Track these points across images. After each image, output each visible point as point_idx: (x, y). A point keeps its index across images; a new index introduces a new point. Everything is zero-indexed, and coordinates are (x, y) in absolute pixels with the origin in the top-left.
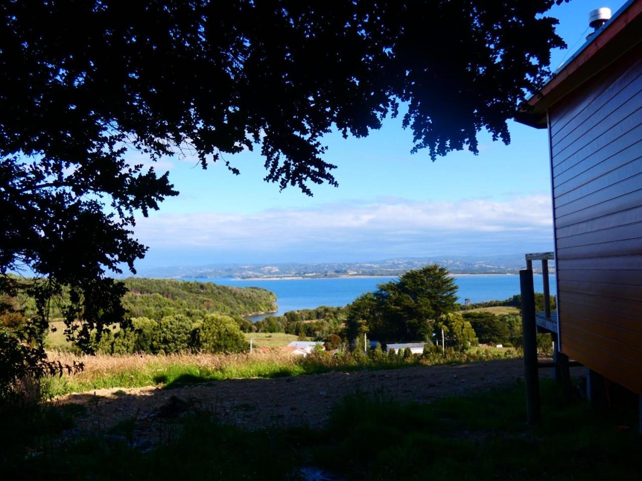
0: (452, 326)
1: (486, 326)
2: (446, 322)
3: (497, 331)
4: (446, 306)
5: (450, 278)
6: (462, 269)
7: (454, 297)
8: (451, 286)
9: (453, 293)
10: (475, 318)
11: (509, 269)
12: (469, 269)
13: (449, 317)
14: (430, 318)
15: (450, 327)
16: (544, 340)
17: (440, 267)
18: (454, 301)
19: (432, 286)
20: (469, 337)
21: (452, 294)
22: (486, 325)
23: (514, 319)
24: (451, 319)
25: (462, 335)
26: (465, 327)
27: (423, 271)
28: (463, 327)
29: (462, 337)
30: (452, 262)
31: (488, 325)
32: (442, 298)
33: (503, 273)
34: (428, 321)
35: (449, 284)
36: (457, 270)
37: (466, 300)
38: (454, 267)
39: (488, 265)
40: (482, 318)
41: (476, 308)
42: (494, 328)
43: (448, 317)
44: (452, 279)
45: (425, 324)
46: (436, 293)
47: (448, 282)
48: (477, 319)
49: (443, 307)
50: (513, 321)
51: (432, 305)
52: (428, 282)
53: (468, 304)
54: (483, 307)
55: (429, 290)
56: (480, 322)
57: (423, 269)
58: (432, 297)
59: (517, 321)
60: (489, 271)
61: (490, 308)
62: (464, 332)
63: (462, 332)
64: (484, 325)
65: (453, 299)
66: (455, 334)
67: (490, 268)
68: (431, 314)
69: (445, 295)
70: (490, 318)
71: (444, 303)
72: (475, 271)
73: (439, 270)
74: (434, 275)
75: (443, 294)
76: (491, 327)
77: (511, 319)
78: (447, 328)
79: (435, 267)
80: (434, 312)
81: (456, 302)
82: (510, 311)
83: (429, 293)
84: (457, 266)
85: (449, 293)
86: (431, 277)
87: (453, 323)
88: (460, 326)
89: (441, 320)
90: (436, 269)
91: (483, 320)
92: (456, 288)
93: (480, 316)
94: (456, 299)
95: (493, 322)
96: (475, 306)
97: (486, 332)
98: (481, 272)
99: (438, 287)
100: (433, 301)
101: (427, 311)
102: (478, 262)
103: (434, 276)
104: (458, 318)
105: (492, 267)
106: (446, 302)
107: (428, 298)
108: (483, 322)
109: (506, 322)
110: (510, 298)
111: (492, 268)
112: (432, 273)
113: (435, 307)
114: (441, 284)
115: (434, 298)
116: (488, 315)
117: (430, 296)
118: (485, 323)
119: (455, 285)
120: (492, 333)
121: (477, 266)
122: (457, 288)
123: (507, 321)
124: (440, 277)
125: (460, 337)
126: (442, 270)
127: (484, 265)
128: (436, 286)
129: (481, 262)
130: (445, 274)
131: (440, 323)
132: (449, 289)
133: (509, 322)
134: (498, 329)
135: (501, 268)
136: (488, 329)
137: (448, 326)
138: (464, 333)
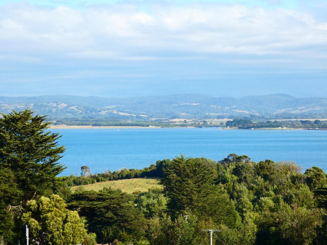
0: (46, 219)
1: (110, 214)
2: (37, 214)
3: (127, 221)
4: (42, 181)
5: (49, 135)
6: (80, 117)
7: (56, 167)
8: (54, 148)
9: (55, 160)
10: (92, 200)
11: (153, 119)
12: (91, 118)
13: (41, 202)
14: (14, 203)
15: (43, 221)
16: (197, 240)
17: (33, 116)
18: (57, 174)
19: (19, 148)
20: (74, 237)
21: (52, 161)
22: (110, 212)
23: (155, 201)
24: (45, 206)
25: (63, 234)
26: (68, 219)
27: (5, 121)
28: (65, 221)
29: (63, 237)
30: (64, 105)
31: (113, 211)
32: (36, 167)
33: (143, 126)
34: (10, 207)
35: (48, 144)
36: (72, 119)
37: (82, 168)
38: (68, 114)
39: (122, 112)
40: (103, 200)
41: (98, 181)
42: (121, 216)
43: (39, 203)
44: (53, 136)
45: (5, 213)
46: (25, 160)
47: (46, 141)
48: (96, 203)
49: (37, 184)
50: (153, 205)
51: (18, 180)
52: (12, 141)
53: (87, 175)
54: (110, 180)
55: (14, 155)
56: (100, 208)
57: (5, 117)
58: (19, 166)
59: (159, 203)
60: (123, 122)
61: (120, 181)
62: (68, 230)
63: (63, 230)
64: (107, 212)
65: (53, 171)
66: (51, 232)
67: (124, 117)
68: (16, 196)
69: (41, 163)
70: (116, 201)
71: (39, 177)
72: (102, 120)
73: (33, 120)
74: (23, 128)
75: (38, 161)
76: (116, 214)
77: (151, 201)
78: (37, 222)
79: (26, 115)
80: (20, 192)
81: (60, 176)
82: (150, 187)
83: (14, 161)
84: (72, 112)
85: (48, 159)
86: (19, 132)
87: (49, 214)
88: (60, 219)
89: (28, 209)
90: (26, 119)
91: (105, 204)
92: (60, 150)
93: (100, 198)
94: (58, 170)
95: (121, 207)
96: (97, 179)
97: (110, 224)
98: (111, 123)
99: (30, 150)
100: (21, 173)
101: (8, 190)
102: (107, 107)
103: (23, 131)
104: (58, 204)
105: (128, 115)
106: (42, 175)
107: (13, 168)
108: (104, 207)
109: (142, 205)
110: (152, 166)
111: (128, 117)
112: (20, 125)
113: (22, 184)
114: (34, 144)
115: (23, 168)
116: (113, 195)
117: (15, 165)
118: (107, 208)
119: (58, 147)
120: (119, 225)
121: (103, 113)
122: (62, 152)
123: (144, 204)
124: (33, 132)
125: (59, 237)
126: (37, 120)
127: (115, 112)
128: (25, 148)
129: (111, 107)
130: (42, 127)
131: (27, 215)
132: (48, 152)
133: (148, 206)
134: (129, 219)
135: (140, 117)
136: (111, 218)
137: (39, 220)
138: (66, 231)
